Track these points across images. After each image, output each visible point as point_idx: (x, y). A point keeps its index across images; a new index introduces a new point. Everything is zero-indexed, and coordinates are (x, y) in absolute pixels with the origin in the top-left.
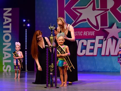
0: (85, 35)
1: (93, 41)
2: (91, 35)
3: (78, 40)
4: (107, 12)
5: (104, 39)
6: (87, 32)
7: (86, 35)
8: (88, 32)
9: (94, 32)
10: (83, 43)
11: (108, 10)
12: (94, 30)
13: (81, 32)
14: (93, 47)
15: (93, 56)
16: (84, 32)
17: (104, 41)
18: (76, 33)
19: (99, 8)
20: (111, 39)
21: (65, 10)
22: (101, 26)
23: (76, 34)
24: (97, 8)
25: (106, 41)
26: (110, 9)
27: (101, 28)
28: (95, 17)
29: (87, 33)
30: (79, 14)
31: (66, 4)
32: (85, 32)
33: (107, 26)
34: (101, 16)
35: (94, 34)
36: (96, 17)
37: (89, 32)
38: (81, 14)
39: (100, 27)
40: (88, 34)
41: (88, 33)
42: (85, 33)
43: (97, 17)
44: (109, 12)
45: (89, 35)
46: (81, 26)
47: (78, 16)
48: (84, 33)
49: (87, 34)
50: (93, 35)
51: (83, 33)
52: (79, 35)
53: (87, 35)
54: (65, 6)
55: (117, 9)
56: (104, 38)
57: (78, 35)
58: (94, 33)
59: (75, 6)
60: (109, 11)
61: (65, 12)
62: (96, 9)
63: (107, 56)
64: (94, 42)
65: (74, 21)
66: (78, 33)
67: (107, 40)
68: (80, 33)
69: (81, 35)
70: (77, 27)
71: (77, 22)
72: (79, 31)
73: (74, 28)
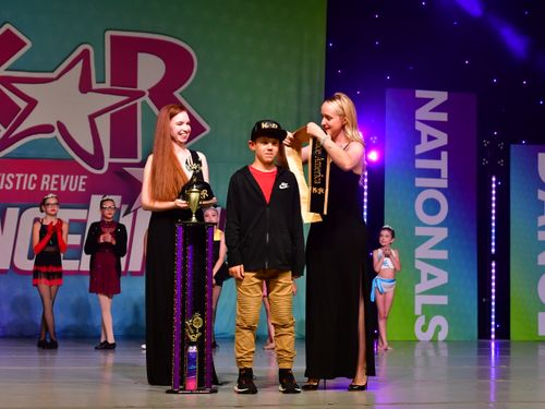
1: (79, 214)
2: (71, 189)
3: (18, 209)
5: (124, 208)
6: (55, 176)
7: (52, 189)
8: (57, 176)
9: (82, 177)
11: (142, 94)
12: (85, 172)
13: (32, 176)
14: (79, 236)
15: (79, 273)
16: (44, 176)
17: (124, 215)
22: (111, 157)
23: (12, 184)
25: (131, 215)
26: (149, 90)
27: (110, 164)
28: (87, 119)
29: (54, 182)
30: (22, 104)
32: (49, 177)
33: (136, 157)
34: (112, 116)
35: (83, 187)
36: (92, 118)
37: (62, 177)
38: (32, 103)
39: (107, 160)
40: (58, 186)
41: (58, 180)
43: (97, 120)
44: (144, 103)
45: (63, 188)
46: (31, 154)
48: (43, 182)
49: (55, 186)
50: (80, 189)
51: (38, 182)
52: (24, 188)
55: (177, 94)
56: (123, 202)
57: (18, 188)
58: (81, 183)
59: (6, 70)
60: (146, 98)
62: (95, 86)
63: (134, 274)
64: (84, 218)
65: (4, 131)
67: (135, 211)
68: (27, 182)
70: (15, 156)
71: (13, 134)
72: (24, 173)
73: (3, 157)
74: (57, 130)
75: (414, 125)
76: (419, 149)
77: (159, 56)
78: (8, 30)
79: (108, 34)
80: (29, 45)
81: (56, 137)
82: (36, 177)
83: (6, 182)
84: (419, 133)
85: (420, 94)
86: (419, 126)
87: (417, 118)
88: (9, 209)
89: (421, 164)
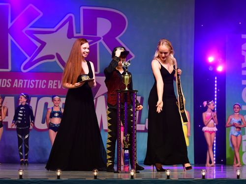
0: (51, 87)
3: (37, 98)
4: (96, 44)
6: (55, 81)
7: (54, 87)
8: (57, 81)
10: (46, 104)
11: (99, 38)
13: (43, 81)
16: (50, 81)
18: (33, 82)
19: (80, 33)
20: (104, 96)
21: (9, 34)
24: (77, 33)
29: (55, 84)
31: (11, 22)
32: (52, 81)
33: (96, 71)
37: (59, 81)
38: (43, 44)
40: (57, 86)
41: (57, 83)
42: (52, 84)
45: (59, 87)
47: (37, 47)
48: (49, 84)
49: (55, 86)
52: (40, 87)
53: (56, 88)
54: (10, 25)
55: (117, 38)
57: (36, 87)
59: (31, 27)
60: (102, 41)
61: (10, 38)
62: (75, 35)
65: (29, 58)
66: (36, 82)
67: (96, 99)
69: (43, 87)
71: (34, 60)
72: (39, 79)
73: (29, 72)
74: (56, 57)
75: (241, 53)
76: (244, 65)
77: (108, 19)
78: (31, 7)
79: (82, 8)
80: (42, 14)
81: (56, 61)
82: (45, 82)
83: (30, 84)
84: (244, 57)
85: (244, 36)
86: (243, 53)
87: (242, 49)
88: (32, 98)
89: (244, 73)
